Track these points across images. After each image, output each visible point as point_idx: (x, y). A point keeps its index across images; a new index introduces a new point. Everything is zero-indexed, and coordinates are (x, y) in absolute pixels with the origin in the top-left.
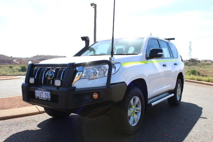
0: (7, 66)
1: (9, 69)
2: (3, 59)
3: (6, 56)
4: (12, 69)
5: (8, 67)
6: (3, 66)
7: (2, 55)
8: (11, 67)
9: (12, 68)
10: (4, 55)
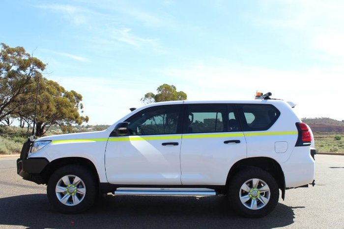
0: (331, 136)
1: (335, 141)
2: (329, 124)
3: (333, 120)
4: (340, 141)
5: (333, 139)
6: (326, 136)
7: (328, 119)
8: (338, 139)
9: (340, 139)
10: (330, 118)
